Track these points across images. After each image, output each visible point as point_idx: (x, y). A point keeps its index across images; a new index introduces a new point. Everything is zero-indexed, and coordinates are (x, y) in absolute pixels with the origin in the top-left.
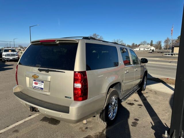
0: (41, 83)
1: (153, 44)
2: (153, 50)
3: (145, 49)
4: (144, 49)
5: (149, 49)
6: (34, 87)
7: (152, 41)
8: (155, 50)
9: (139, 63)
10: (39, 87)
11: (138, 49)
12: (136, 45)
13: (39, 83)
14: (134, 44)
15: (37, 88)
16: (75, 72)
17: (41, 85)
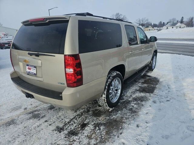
0: (34, 68)
1: (184, 21)
4: (173, 28)
6: (28, 72)
10: (33, 73)
12: (164, 23)
13: (32, 68)
14: (161, 22)
15: (31, 73)
16: (65, 56)
17: (34, 70)
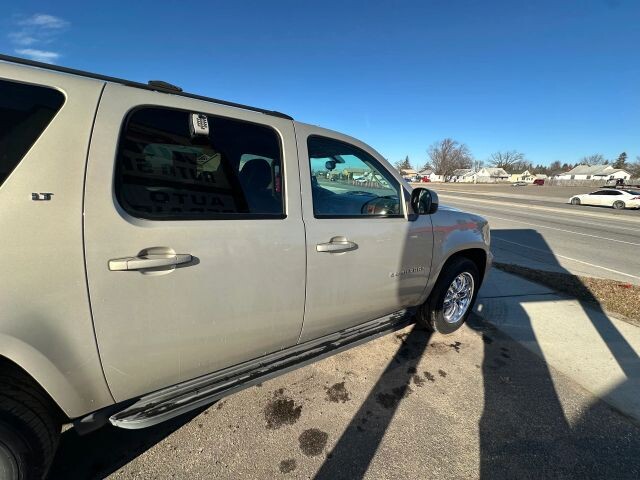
1: (626, 164)
2: (622, 180)
3: (592, 178)
4: (589, 177)
5: (608, 178)
7: (624, 154)
8: (628, 179)
9: (406, 212)
11: (566, 177)
12: (565, 165)
14: (557, 163)
